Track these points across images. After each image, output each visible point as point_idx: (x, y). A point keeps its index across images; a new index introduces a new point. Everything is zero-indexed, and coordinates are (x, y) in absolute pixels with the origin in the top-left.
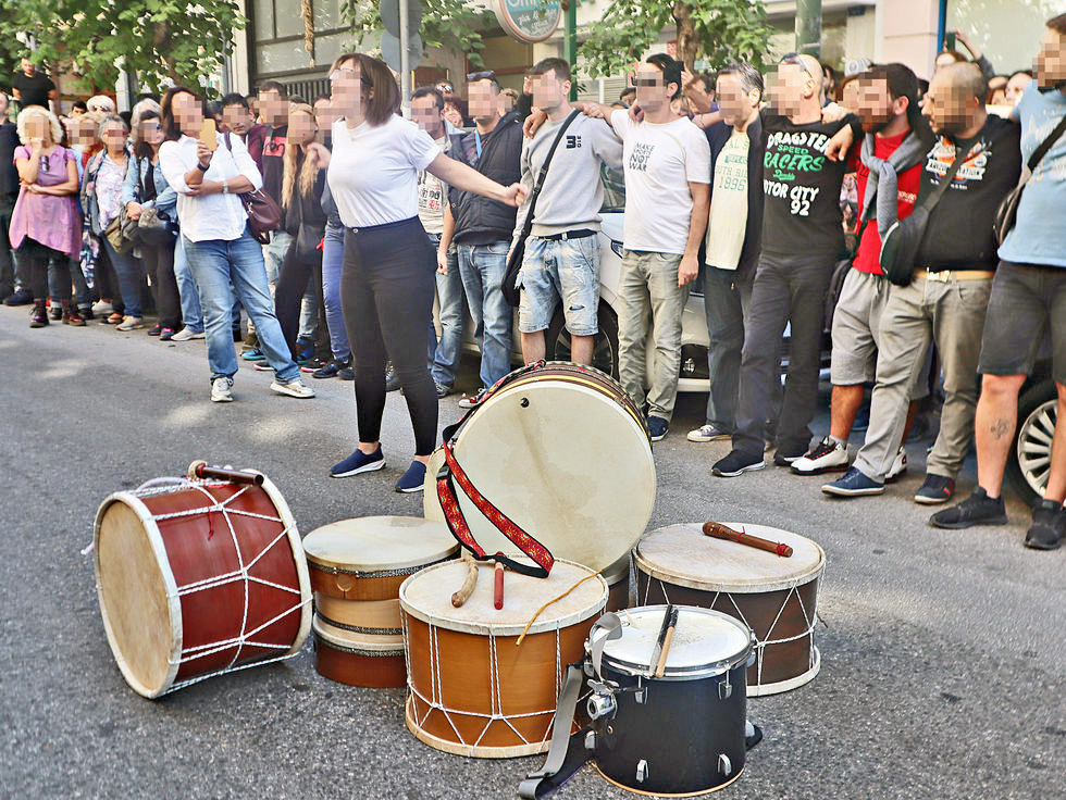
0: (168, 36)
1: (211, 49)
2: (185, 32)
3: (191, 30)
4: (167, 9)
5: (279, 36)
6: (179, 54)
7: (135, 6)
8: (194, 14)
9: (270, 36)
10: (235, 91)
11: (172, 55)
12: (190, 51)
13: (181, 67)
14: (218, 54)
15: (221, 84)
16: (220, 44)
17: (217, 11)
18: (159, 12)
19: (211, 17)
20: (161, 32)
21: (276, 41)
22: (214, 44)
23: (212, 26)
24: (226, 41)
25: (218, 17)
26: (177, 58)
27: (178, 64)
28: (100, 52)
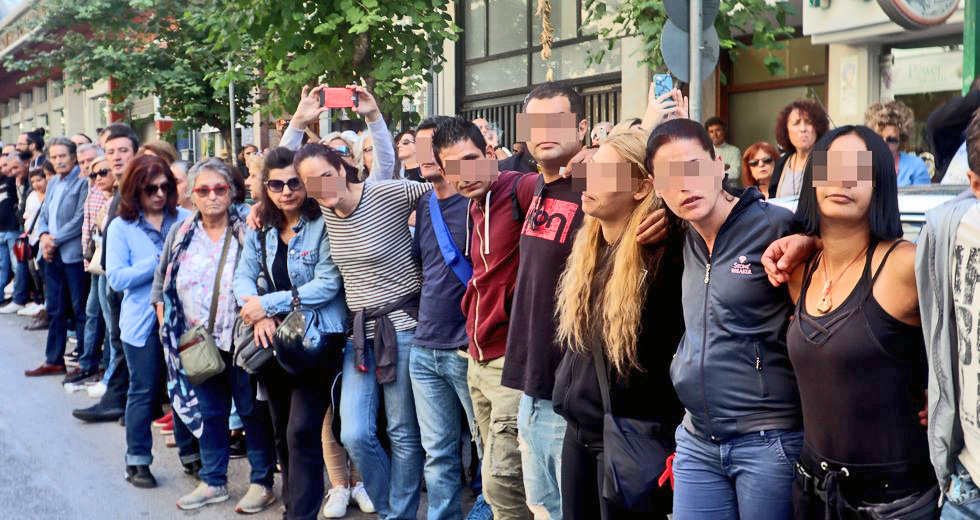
0: (369, 54)
1: (416, 65)
2: (389, 47)
3: (395, 45)
4: (368, 18)
5: (491, 53)
6: (381, 72)
7: (333, 19)
8: (398, 27)
9: (481, 53)
10: (441, 114)
11: (372, 74)
12: (393, 68)
13: (381, 87)
14: (425, 71)
15: (426, 109)
16: (427, 59)
17: (427, 21)
18: (360, 22)
19: (419, 28)
20: (362, 47)
21: (488, 58)
22: (421, 61)
23: (419, 40)
24: (435, 56)
25: (427, 27)
26: (377, 78)
27: (378, 84)
28: (294, 73)
